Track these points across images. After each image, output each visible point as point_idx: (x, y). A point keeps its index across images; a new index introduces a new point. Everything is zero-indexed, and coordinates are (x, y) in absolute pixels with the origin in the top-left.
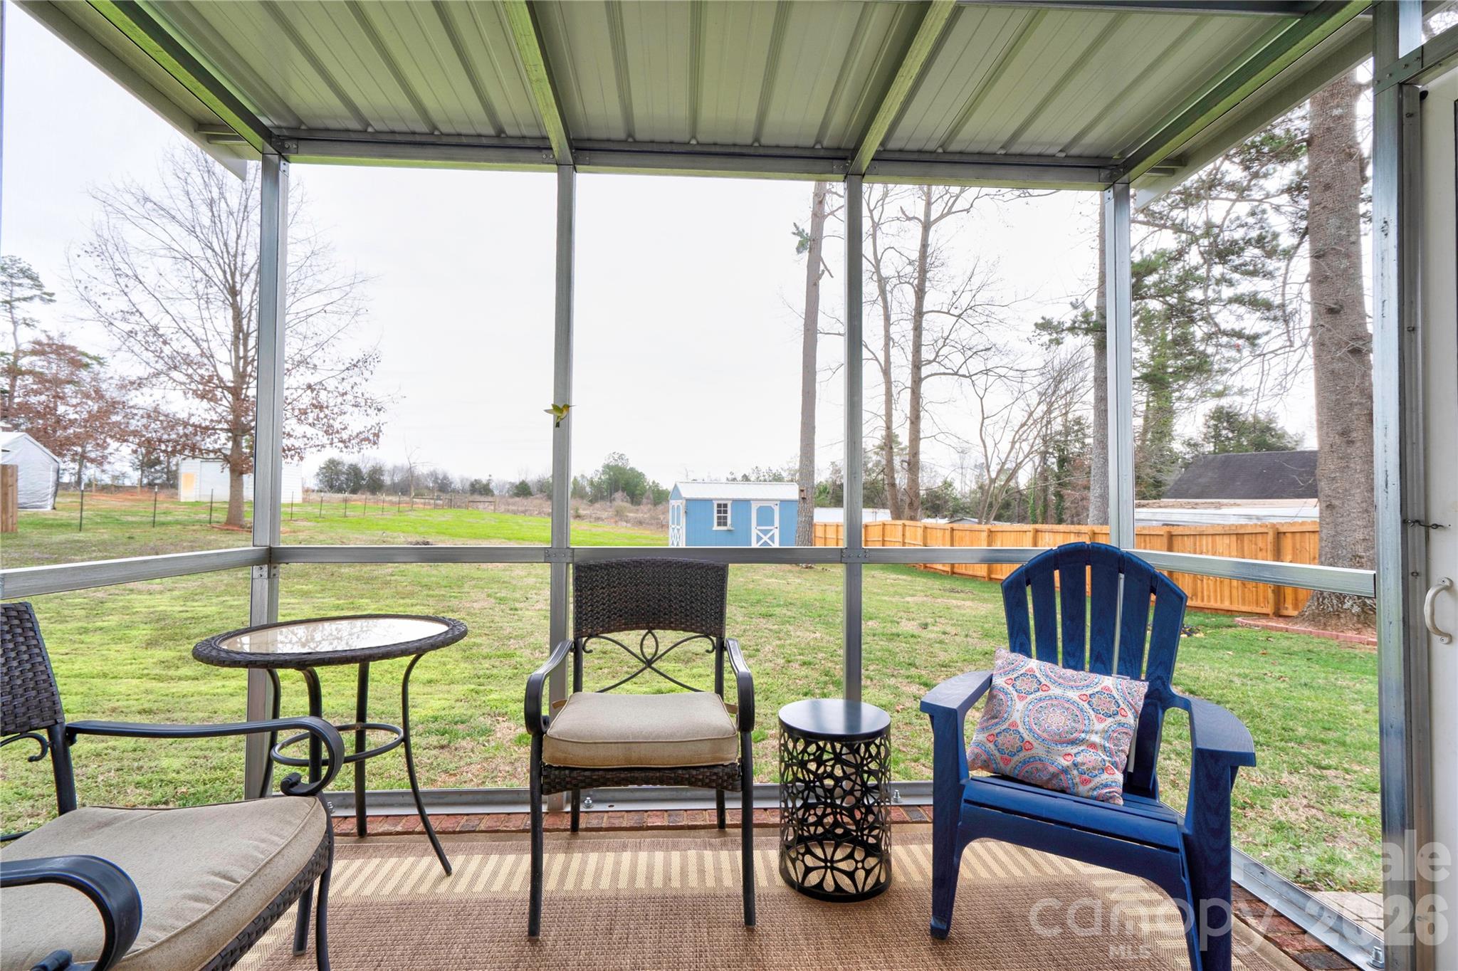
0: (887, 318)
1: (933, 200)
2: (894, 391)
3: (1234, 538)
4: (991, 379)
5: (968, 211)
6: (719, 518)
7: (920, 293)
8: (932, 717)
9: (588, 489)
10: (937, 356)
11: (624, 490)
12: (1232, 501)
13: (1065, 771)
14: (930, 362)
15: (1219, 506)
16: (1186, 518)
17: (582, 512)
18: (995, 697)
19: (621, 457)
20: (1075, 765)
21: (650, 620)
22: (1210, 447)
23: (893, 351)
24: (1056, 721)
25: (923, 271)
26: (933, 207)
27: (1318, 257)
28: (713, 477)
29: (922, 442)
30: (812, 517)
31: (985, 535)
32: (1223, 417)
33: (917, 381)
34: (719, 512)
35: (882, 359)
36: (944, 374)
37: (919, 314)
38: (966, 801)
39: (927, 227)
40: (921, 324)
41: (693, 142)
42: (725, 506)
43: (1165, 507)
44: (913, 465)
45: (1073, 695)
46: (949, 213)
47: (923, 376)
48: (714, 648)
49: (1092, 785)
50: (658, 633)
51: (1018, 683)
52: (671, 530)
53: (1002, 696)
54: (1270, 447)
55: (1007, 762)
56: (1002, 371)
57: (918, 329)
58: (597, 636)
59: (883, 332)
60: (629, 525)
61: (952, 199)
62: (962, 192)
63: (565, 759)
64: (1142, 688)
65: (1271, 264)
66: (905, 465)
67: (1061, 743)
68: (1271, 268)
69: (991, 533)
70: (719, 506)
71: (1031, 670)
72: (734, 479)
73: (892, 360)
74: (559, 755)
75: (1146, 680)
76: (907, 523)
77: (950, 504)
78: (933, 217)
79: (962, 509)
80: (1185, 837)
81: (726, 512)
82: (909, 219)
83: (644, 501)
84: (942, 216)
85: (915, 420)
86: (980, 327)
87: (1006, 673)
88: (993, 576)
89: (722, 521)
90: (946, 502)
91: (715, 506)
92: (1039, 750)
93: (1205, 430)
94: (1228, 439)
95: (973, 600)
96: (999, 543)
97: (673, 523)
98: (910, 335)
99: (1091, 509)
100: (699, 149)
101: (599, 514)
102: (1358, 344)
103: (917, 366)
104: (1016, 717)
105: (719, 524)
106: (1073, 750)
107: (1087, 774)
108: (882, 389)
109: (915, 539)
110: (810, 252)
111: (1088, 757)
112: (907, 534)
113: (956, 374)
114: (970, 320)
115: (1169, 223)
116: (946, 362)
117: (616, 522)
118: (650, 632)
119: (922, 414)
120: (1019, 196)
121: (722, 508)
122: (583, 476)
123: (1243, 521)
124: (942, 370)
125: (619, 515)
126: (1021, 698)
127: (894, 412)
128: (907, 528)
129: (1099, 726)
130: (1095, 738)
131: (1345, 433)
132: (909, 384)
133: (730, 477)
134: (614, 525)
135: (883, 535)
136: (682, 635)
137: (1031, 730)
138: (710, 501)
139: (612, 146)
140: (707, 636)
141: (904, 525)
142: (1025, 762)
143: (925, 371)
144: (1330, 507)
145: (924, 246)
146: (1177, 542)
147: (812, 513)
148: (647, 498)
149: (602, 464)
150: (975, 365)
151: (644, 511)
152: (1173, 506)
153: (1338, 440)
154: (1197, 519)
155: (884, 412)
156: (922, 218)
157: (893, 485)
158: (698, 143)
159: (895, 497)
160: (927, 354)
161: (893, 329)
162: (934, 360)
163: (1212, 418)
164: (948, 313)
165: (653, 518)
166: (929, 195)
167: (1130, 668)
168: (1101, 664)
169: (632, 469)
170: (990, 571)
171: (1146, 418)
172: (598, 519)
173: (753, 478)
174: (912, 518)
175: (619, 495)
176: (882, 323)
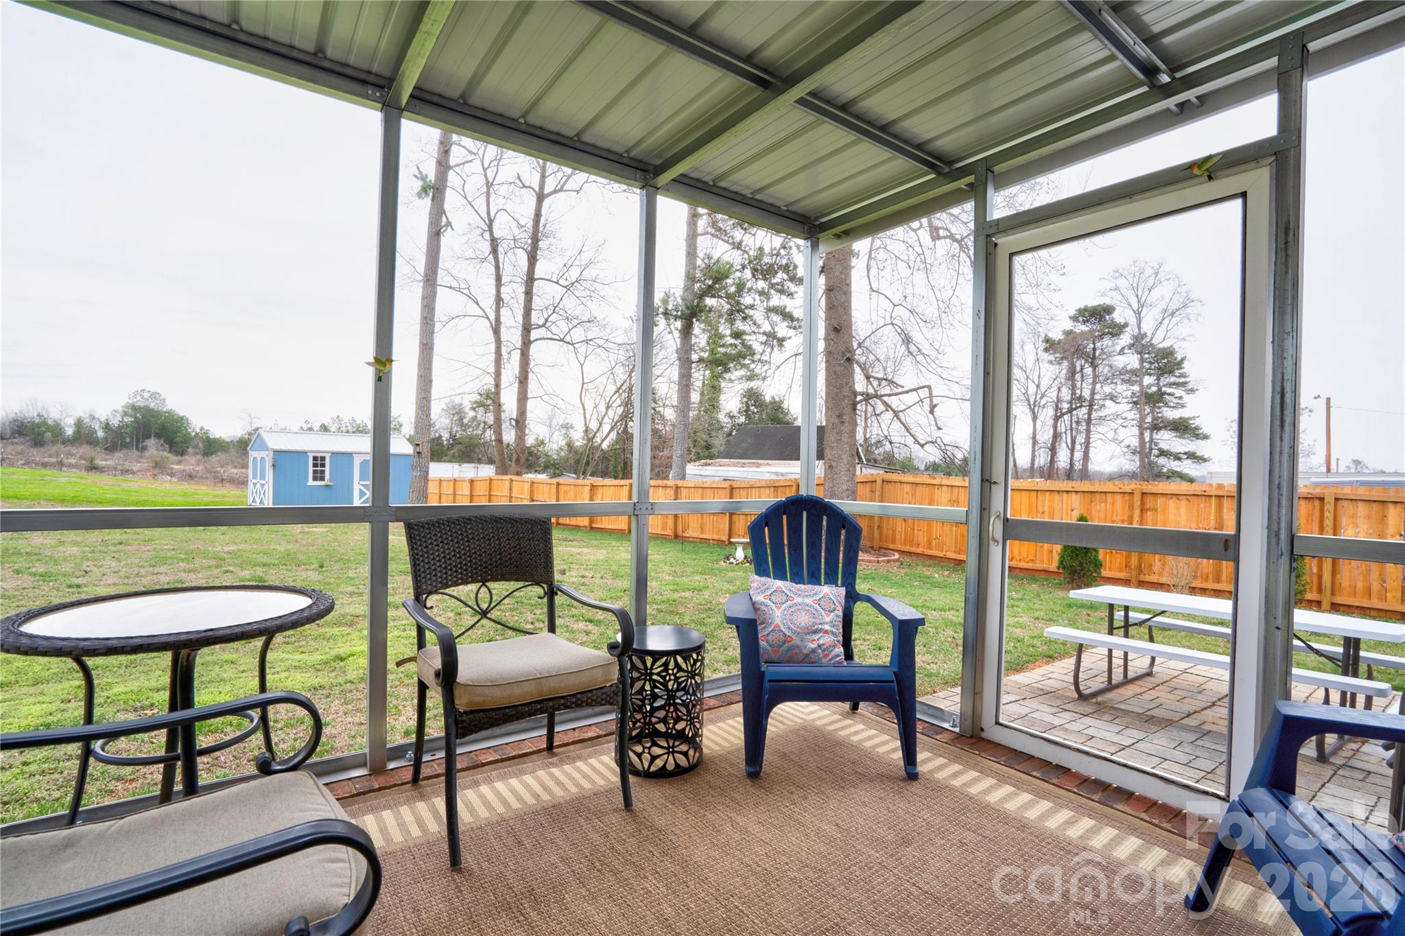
0: (498, 278)
1: (547, 174)
2: (504, 351)
3: (772, 489)
4: (591, 348)
5: (578, 192)
6: (315, 472)
7: (532, 259)
8: (738, 628)
9: (100, 434)
10: (547, 320)
11: (158, 436)
12: (766, 462)
13: (813, 651)
14: (540, 327)
15: (758, 466)
16: (738, 475)
17: (100, 462)
18: (758, 609)
19: (154, 395)
20: (819, 646)
21: (484, 573)
22: (742, 419)
23: (503, 311)
24: (804, 620)
25: (535, 239)
26: (547, 180)
27: (830, 290)
28: (281, 425)
29: (529, 401)
30: (427, 473)
31: (588, 488)
32: (752, 397)
33: (526, 343)
34: (315, 465)
35: (492, 316)
36: (552, 339)
37: (530, 279)
38: (770, 681)
39: (541, 198)
40: (532, 289)
41: (522, 120)
42: (323, 459)
43: (724, 465)
44: (520, 423)
45: (809, 601)
46: (561, 190)
47: (532, 339)
48: (545, 593)
49: (830, 657)
50: (491, 585)
51: (772, 597)
52: (251, 485)
53: (764, 608)
54: (780, 422)
55: (776, 652)
56: (600, 342)
57: (529, 293)
58: (436, 592)
59: (494, 292)
60: (174, 479)
61: (565, 178)
62: (573, 174)
63: (484, 702)
64: (843, 591)
65: (792, 287)
66: (514, 423)
67: (809, 633)
68: (792, 290)
69: (593, 487)
70: (315, 458)
71: (779, 587)
72: (310, 429)
73: (502, 320)
74: (477, 699)
75: (842, 586)
76: (514, 478)
77: (543, 460)
78: (546, 192)
79: (553, 465)
80: (895, 673)
81: (323, 465)
82: (524, 186)
83: (191, 450)
84: (555, 192)
85: (523, 380)
86: (583, 300)
87: (762, 592)
88: (594, 526)
89: (319, 476)
90: (538, 458)
91: (311, 462)
92: (796, 640)
93: (740, 406)
94: (753, 413)
95: (587, 547)
96: (600, 497)
97: (255, 477)
98: (522, 298)
99: (673, 467)
100: (524, 127)
101: (127, 465)
102: (848, 355)
103: (527, 328)
104: (778, 621)
105: (315, 479)
106: (816, 637)
107: (826, 650)
108: (492, 347)
109: (522, 494)
110: (433, 199)
111: (826, 640)
112: (515, 489)
113: (562, 340)
114: (575, 292)
115: (731, 241)
116: (553, 328)
117: (154, 476)
118: (484, 584)
119: (530, 375)
120: (625, 191)
121: (319, 461)
122: (93, 417)
123: (774, 477)
124: (549, 335)
125: (159, 467)
126: (778, 608)
127: (502, 370)
128: (514, 483)
129: (828, 619)
130: (827, 627)
131: (840, 416)
132: (519, 345)
133: (305, 427)
134: (152, 480)
135: (490, 489)
136: (512, 585)
137: (789, 628)
138: (305, 453)
139: (444, 103)
140: (537, 584)
141: (512, 480)
142: (788, 650)
143: (534, 334)
144: (831, 467)
145: (538, 215)
146: (736, 493)
147: (428, 468)
148: (196, 447)
149: (124, 403)
150: (578, 334)
151: (191, 463)
152: (729, 465)
153: (836, 421)
154: (745, 475)
155: (493, 370)
156: (537, 189)
157: (499, 441)
158: (525, 123)
159: (501, 454)
160: (536, 318)
161: (503, 289)
162: (544, 325)
163: (745, 396)
164: (557, 283)
165: (207, 470)
166: (543, 169)
167: (831, 580)
168: (814, 579)
169: (169, 412)
170: (591, 522)
171: (702, 394)
172: (126, 472)
173: (333, 429)
174: (519, 474)
175: (151, 442)
176: (494, 282)
